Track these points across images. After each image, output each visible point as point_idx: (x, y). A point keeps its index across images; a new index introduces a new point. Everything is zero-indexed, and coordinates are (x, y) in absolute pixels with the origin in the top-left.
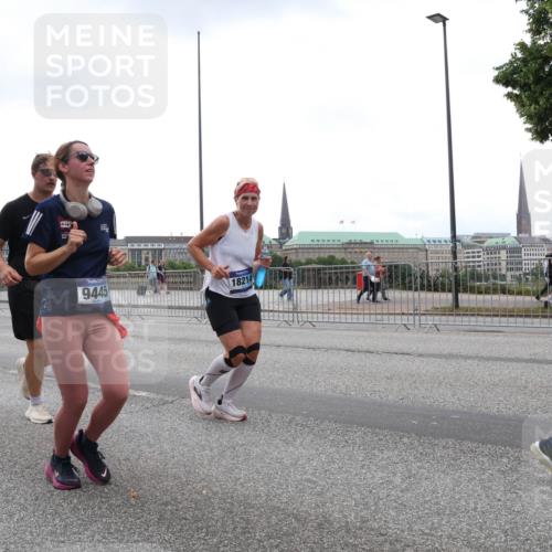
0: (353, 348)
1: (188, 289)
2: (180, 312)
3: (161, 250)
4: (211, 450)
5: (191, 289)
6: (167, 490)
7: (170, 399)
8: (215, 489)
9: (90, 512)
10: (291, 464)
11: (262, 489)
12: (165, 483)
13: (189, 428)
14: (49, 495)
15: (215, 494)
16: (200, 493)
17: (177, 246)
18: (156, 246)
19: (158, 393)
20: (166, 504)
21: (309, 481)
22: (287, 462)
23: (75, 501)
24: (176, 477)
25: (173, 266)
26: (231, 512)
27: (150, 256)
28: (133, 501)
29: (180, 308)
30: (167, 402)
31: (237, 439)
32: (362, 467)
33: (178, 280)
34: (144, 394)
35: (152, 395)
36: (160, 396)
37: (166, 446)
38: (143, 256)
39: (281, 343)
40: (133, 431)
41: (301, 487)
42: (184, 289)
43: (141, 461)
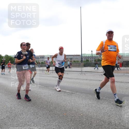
0: (118, 81)
1: (78, 67)
2: (76, 72)
3: (72, 58)
4: (83, 105)
5: (79, 67)
6: (73, 114)
7: (74, 92)
8: (84, 114)
9: (55, 118)
10: (102, 109)
11: (95, 114)
12: (72, 112)
13: (78, 99)
14: (46, 114)
15: (84, 115)
16: (80, 115)
17: (76, 57)
18: (71, 57)
19: (71, 91)
20: (73, 117)
21: (106, 113)
22: (101, 108)
23: (52, 115)
24: (75, 111)
25: (75, 62)
26: (88, 120)
27: (69, 59)
28: (65, 116)
29: (76, 71)
30: (73, 93)
31: (89, 102)
32: (119, 110)
33: (76, 65)
34: (68, 91)
35: (70, 92)
36: (72, 92)
37: (73, 103)
38: (68, 59)
39: (100, 80)
40: (65, 100)
41: (104, 114)
42: (77, 67)
43: (67, 107)
